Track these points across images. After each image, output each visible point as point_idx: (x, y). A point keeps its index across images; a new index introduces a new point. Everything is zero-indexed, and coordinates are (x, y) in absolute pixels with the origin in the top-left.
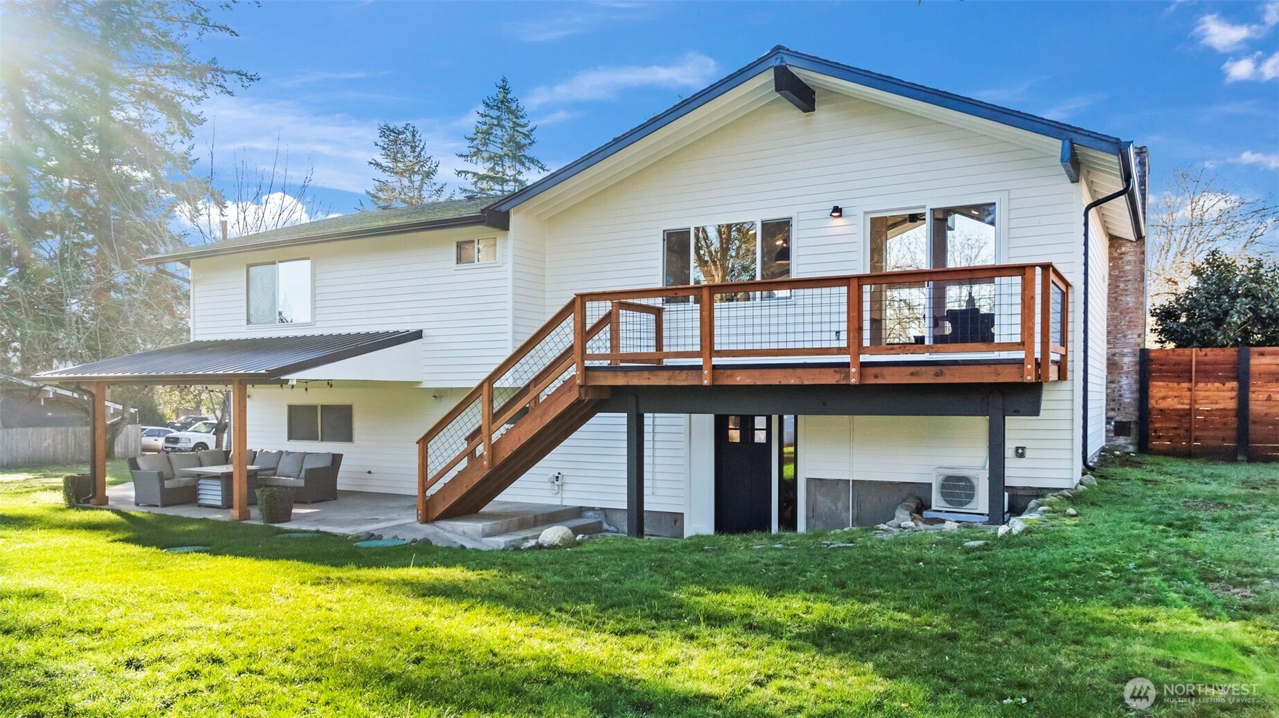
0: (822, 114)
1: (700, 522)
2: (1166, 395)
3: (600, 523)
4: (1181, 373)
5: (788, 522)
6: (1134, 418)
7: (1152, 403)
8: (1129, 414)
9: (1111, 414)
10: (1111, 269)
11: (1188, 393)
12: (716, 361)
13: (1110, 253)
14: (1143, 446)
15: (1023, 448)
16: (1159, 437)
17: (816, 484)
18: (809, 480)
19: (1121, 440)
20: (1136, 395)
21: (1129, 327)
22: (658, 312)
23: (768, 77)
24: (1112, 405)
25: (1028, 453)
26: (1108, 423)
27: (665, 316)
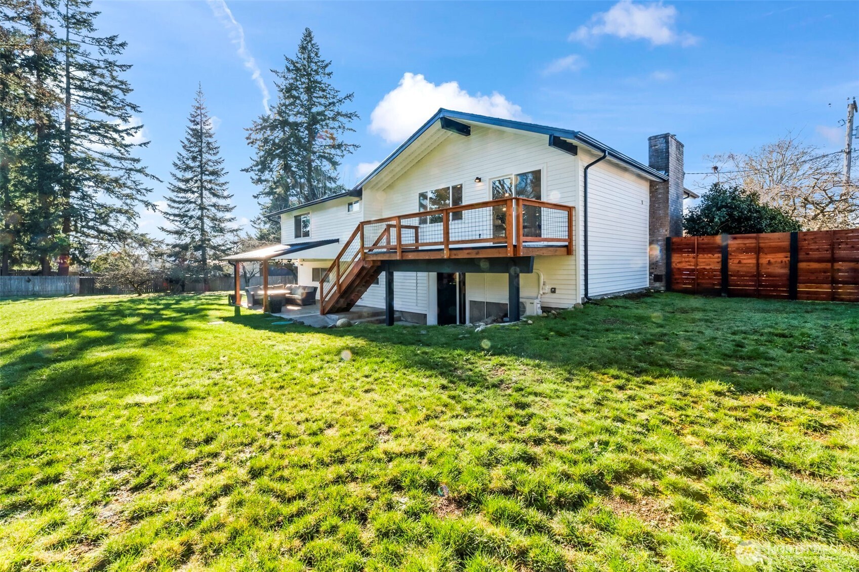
0: (473, 136)
1: (432, 320)
2: (682, 261)
3: (400, 317)
4: (690, 248)
5: (463, 321)
6: (664, 273)
7: (674, 265)
8: (662, 271)
9: (652, 271)
10: (651, 197)
11: (693, 260)
12: (451, 246)
13: (650, 189)
14: (669, 288)
15: (555, 289)
16: (678, 283)
17: (473, 303)
18: (471, 301)
19: (657, 284)
20: (665, 261)
21: (661, 226)
22: (416, 228)
23: (438, 124)
24: (653, 266)
25: (557, 291)
26: (650, 275)
27: (419, 230)
